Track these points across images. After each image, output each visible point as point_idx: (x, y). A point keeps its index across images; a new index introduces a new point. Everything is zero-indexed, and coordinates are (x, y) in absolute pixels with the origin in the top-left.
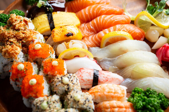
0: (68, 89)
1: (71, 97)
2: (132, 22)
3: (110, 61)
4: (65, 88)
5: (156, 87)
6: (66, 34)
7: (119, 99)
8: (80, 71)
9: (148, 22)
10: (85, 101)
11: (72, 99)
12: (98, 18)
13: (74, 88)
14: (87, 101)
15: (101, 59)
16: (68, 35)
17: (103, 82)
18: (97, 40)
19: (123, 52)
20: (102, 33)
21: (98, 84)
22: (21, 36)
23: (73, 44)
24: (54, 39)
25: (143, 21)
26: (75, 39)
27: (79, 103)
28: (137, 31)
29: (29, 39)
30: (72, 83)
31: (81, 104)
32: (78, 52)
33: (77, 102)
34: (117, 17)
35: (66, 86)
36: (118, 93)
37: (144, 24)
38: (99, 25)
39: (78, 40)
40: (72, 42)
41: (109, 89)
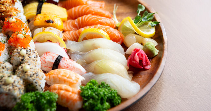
0: (22, 60)
1: (22, 68)
2: (117, 28)
3: (81, 55)
4: (20, 58)
5: (112, 82)
6: (47, 20)
7: (71, 84)
8: (46, 54)
9: (131, 29)
10: (34, 74)
11: (22, 69)
12: (84, 16)
13: (29, 61)
14: (35, 75)
15: (73, 51)
16: (48, 22)
17: (64, 68)
18: (76, 34)
19: (95, 47)
20: (83, 29)
21: (58, 68)
22: (2, 9)
23: (50, 30)
24: (34, 22)
25: (127, 27)
26: (54, 27)
27: (26, 74)
28: (117, 33)
29: (8, 13)
30: (29, 56)
31: (27, 75)
32: (51, 37)
33: (24, 72)
34: (103, 18)
35: (22, 57)
36: (71, 78)
37: (127, 31)
38: (83, 21)
39: (57, 29)
40: (50, 28)
41: (64, 73)
